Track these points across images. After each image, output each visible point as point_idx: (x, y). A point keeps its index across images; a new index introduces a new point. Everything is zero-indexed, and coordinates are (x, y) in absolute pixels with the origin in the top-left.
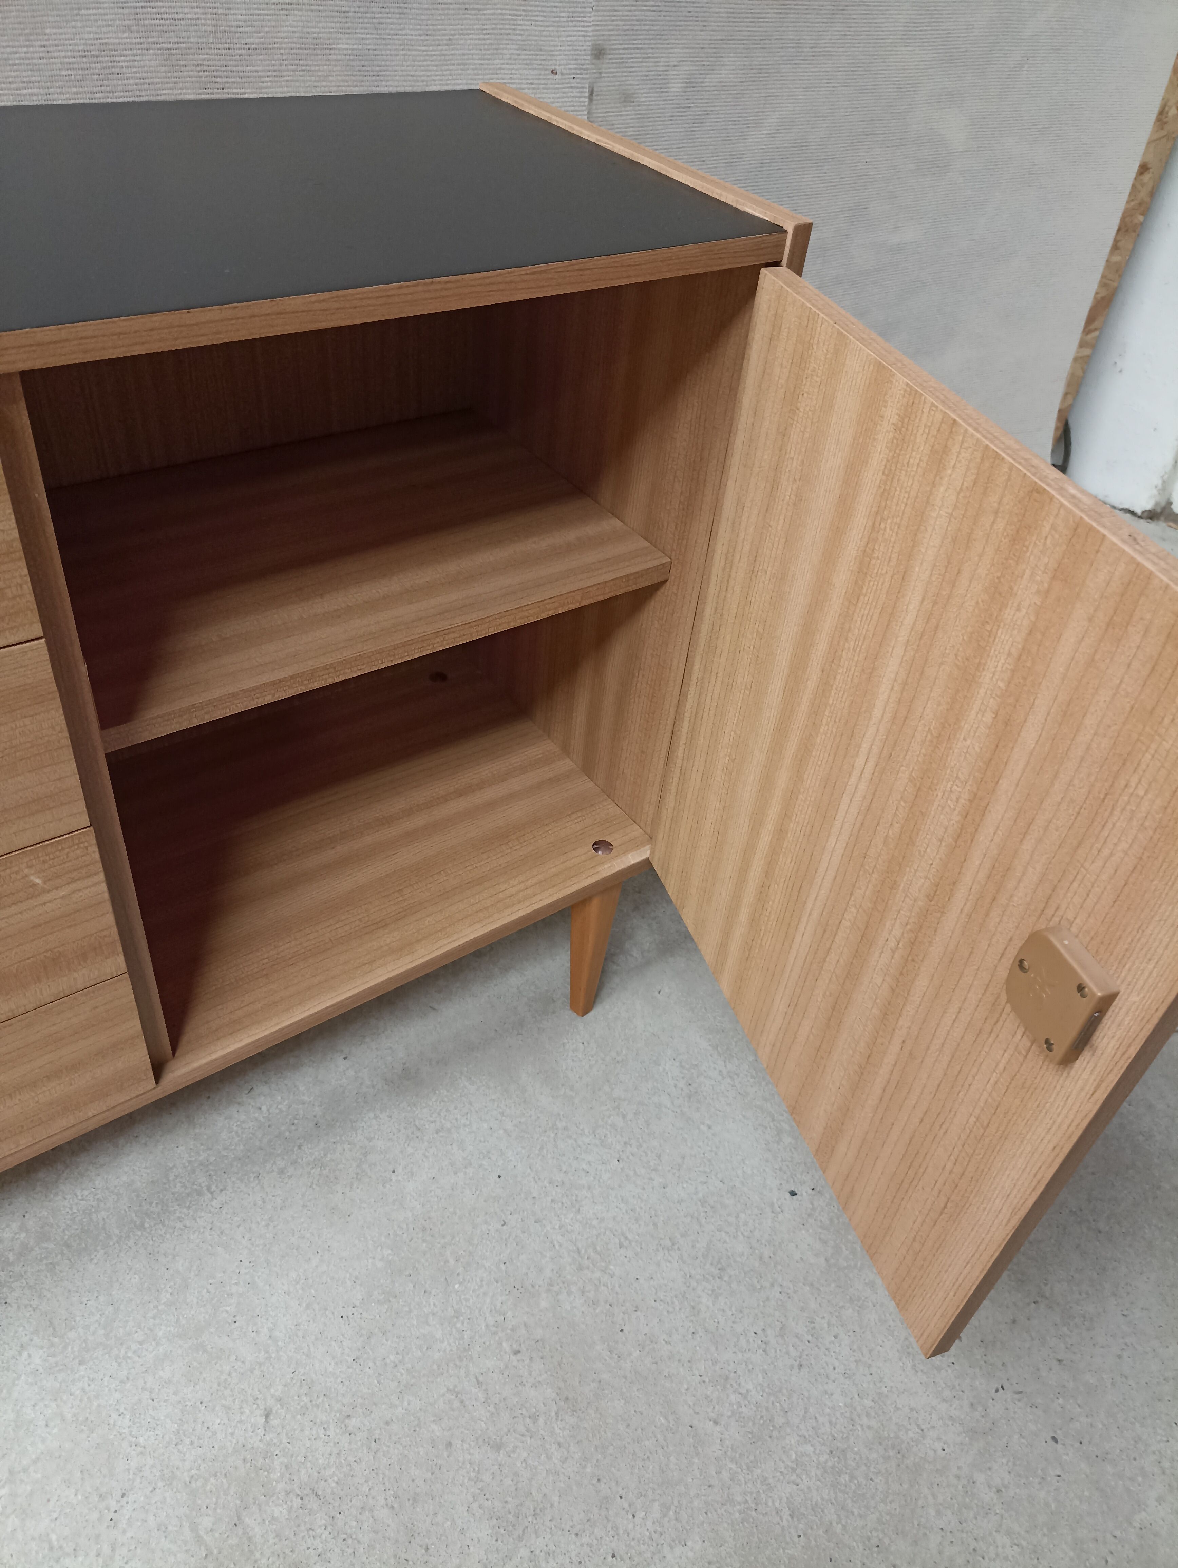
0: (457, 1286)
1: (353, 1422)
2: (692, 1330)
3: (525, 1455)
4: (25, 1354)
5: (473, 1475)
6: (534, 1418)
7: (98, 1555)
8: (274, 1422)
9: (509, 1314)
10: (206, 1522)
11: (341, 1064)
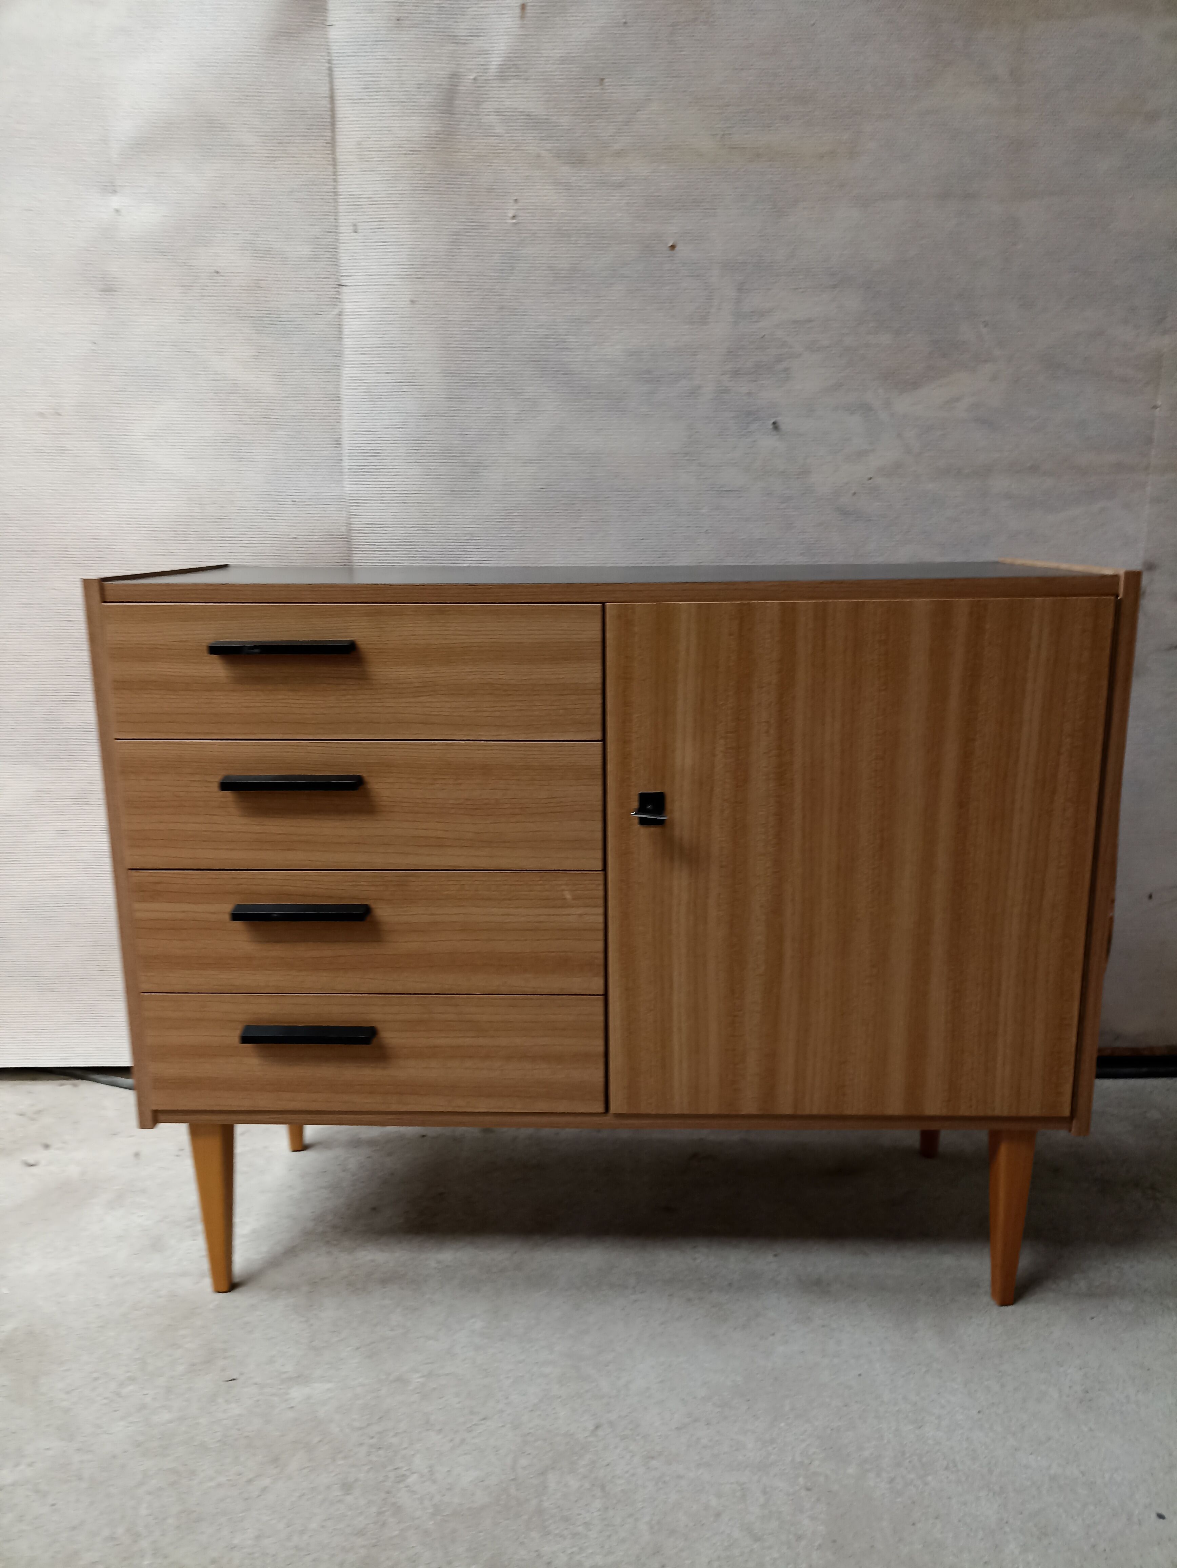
0: (782, 1425)
1: (654, 1463)
2: (986, 1558)
3: (776, 1555)
4: (473, 1320)
5: (726, 1544)
6: (799, 1538)
7: (451, 1440)
8: (600, 1433)
9: (817, 1463)
10: (524, 1462)
11: (770, 1257)
